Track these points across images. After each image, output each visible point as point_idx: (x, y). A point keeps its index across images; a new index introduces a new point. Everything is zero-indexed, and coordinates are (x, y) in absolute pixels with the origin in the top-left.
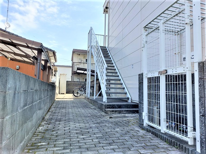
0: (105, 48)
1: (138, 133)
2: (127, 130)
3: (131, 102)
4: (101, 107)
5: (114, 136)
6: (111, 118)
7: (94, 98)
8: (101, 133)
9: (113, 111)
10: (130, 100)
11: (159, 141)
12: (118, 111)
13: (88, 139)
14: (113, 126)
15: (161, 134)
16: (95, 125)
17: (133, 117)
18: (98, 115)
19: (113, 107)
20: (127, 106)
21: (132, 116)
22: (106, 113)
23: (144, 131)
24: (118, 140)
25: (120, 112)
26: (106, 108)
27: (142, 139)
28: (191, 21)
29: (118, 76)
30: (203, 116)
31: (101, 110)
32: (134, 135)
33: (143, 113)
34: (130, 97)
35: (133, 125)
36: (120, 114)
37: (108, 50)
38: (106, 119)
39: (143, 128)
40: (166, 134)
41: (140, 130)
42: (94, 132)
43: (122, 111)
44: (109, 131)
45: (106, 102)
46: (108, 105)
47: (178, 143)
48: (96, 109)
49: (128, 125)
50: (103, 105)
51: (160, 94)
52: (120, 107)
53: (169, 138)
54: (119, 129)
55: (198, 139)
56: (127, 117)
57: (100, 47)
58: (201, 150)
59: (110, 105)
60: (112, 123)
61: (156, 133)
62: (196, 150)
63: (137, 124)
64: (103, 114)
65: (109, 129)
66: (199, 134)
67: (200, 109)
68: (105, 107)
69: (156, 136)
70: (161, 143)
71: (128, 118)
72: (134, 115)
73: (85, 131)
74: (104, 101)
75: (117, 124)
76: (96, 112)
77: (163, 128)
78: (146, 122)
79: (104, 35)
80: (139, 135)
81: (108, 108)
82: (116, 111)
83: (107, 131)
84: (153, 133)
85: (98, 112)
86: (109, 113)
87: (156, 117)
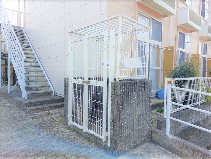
0: (20, 29)
1: (64, 134)
2: (53, 133)
3: (55, 95)
4: (21, 105)
5: (41, 143)
6: (34, 118)
7: (9, 92)
8: (26, 143)
9: (35, 109)
10: (53, 93)
11: (82, 140)
12: (41, 108)
13: (12, 155)
14: (38, 131)
15: (83, 133)
16: (17, 132)
17: (58, 113)
18: (18, 116)
19: (35, 104)
20: (51, 102)
21: (56, 112)
22: (27, 112)
23: (68, 131)
24: (45, 148)
25: (44, 109)
26: (27, 106)
27: (67, 141)
28: (108, 47)
29: (39, 67)
30: (113, 122)
31: (20, 108)
32: (60, 137)
33: (68, 114)
34: (53, 91)
35: (58, 124)
36: (44, 112)
37: (24, 32)
38: (28, 122)
39: (68, 128)
40: (87, 133)
41: (65, 130)
42: (17, 143)
43: (46, 108)
44: (35, 138)
45: (26, 98)
46: (29, 103)
47: (96, 140)
48: (12, 108)
49: (54, 126)
50: (22, 103)
51: (84, 99)
52: (43, 103)
53: (89, 137)
54: (44, 133)
55: (109, 137)
56: (51, 114)
57: (13, 26)
58: (110, 145)
59: (32, 103)
60: (36, 126)
61: (79, 132)
62: (107, 144)
63: (62, 123)
64: (23, 113)
65: (34, 136)
66: (110, 134)
67: (111, 117)
68: (25, 105)
69: (79, 134)
70: (83, 142)
71: (53, 116)
72: (58, 111)
73: (6, 144)
74: (23, 97)
75: (42, 126)
76: (15, 112)
77: (85, 128)
78: (71, 122)
79: (17, 10)
80: (64, 136)
81: (29, 106)
82: (38, 109)
83: (32, 139)
84: (77, 132)
85: (16, 112)
86: (31, 112)
87: (79, 119)
